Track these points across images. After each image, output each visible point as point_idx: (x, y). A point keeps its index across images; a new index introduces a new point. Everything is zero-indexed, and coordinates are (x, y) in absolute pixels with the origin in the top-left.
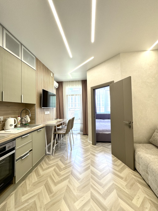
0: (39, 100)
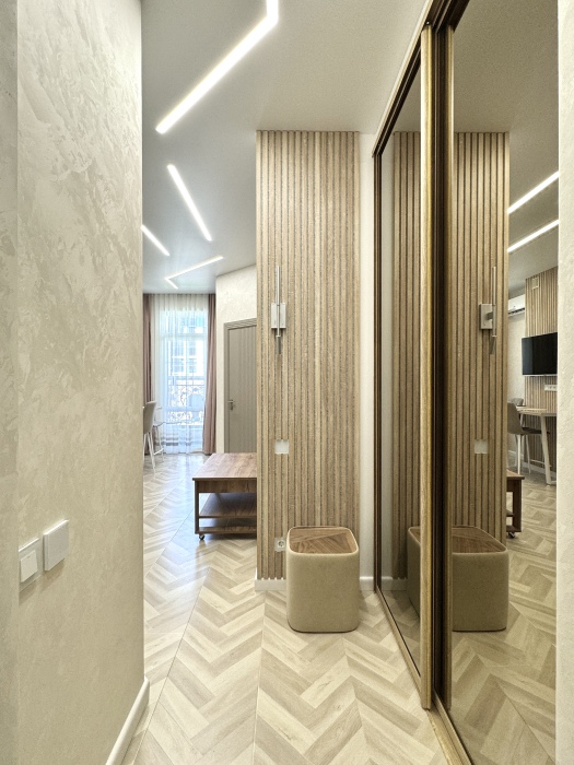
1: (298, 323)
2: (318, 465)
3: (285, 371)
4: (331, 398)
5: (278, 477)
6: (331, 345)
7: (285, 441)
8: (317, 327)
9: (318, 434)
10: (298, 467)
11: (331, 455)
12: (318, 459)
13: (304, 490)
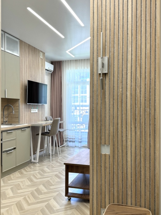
0: (24, 94)
1: (116, 69)
2: (129, 164)
3: (107, 100)
4: (138, 118)
5: (103, 169)
6: (138, 83)
7: (107, 146)
8: (129, 71)
9: (129, 143)
10: (116, 163)
11: (138, 158)
12: (129, 159)
13: (120, 179)
